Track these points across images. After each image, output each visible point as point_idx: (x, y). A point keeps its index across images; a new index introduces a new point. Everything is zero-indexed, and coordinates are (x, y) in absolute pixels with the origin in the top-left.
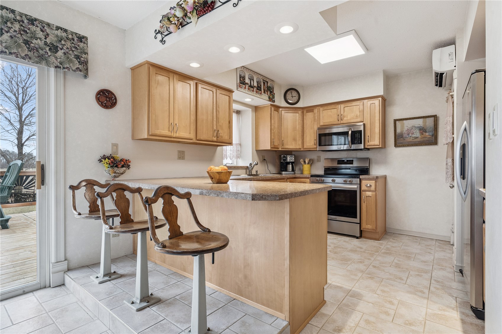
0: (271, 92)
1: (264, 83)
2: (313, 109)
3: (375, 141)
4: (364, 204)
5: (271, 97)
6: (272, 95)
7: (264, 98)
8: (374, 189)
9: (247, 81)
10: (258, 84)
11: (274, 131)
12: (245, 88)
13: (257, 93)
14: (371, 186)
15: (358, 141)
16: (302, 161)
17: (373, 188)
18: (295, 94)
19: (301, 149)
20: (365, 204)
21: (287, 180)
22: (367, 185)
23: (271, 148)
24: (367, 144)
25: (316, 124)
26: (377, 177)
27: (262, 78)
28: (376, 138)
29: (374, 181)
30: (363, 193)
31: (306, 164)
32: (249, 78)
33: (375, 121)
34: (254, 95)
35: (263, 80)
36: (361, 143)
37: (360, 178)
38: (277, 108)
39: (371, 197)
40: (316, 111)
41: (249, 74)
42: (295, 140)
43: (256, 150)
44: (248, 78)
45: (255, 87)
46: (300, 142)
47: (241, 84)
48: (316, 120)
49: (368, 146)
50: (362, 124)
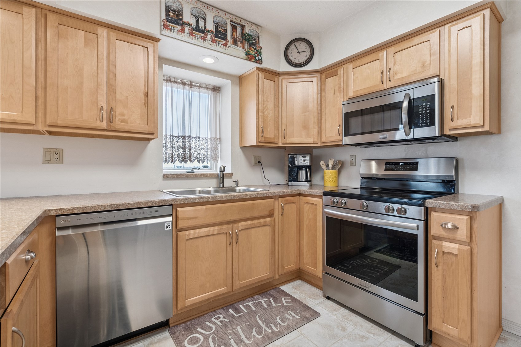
0: (251, 44)
1: (234, 28)
2: (336, 71)
3: (470, 117)
4: (437, 270)
5: (252, 53)
6: (255, 49)
7: (233, 54)
8: (465, 237)
9: (187, 17)
10: (216, 28)
11: (266, 113)
12: (182, 31)
13: (214, 42)
14: (456, 228)
15: (426, 120)
16: (323, 164)
17: (463, 233)
18: (303, 47)
19: (317, 143)
20: (441, 272)
21: (278, 199)
22: (446, 224)
23: (259, 142)
24: (448, 124)
25: (342, 97)
26: (475, 208)
27: (229, 17)
28: (473, 110)
29: (466, 218)
30: (434, 243)
31: (329, 169)
32: (192, 15)
33: (471, 68)
34: (207, 45)
35: (231, 21)
36: (432, 124)
37: (426, 206)
38: (272, 75)
39: (456, 255)
40: (342, 72)
41: (191, 6)
42: (305, 127)
43: (240, 147)
44: (190, 14)
45: (208, 31)
46: (315, 131)
47: (168, 23)
48: (342, 89)
49: (450, 130)
50: (436, 79)
